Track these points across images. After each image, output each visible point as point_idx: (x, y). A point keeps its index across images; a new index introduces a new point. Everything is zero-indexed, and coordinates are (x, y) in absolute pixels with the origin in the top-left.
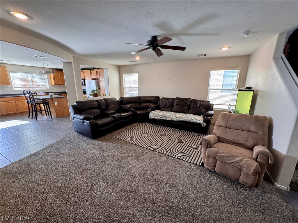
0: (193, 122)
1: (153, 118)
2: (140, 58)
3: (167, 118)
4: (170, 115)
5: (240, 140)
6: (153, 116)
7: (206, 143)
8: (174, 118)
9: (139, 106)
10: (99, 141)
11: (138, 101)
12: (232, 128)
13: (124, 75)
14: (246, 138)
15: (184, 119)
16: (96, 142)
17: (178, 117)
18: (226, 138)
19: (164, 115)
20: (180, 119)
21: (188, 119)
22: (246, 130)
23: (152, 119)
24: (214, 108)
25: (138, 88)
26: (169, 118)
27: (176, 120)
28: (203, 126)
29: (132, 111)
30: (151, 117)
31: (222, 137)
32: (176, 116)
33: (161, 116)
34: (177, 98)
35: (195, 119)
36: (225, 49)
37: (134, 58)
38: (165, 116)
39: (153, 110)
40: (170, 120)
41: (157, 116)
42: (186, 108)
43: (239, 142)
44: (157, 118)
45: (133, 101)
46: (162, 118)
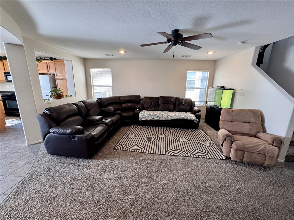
0: (188, 120)
1: (145, 119)
2: (125, 51)
3: (160, 118)
4: (163, 115)
5: (246, 131)
6: (144, 117)
7: (230, 138)
8: (168, 118)
9: (121, 107)
10: (99, 159)
11: (119, 101)
12: (237, 121)
13: (91, 70)
14: (249, 128)
15: (178, 117)
16: (97, 163)
17: (172, 116)
18: (234, 130)
19: (156, 115)
20: (174, 118)
21: (182, 117)
22: (248, 122)
23: (143, 120)
24: (196, 105)
25: (113, 87)
26: (163, 117)
27: (170, 119)
28: (196, 121)
29: (118, 114)
30: (141, 119)
31: (231, 130)
32: (169, 115)
33: (153, 116)
34: (162, 97)
35: (189, 117)
36: (210, 53)
37: (118, 51)
38: (158, 116)
39: (141, 110)
40: (164, 119)
41: (149, 117)
42: (172, 105)
43: (244, 132)
44: (149, 119)
45: (113, 102)
46: (155, 119)
